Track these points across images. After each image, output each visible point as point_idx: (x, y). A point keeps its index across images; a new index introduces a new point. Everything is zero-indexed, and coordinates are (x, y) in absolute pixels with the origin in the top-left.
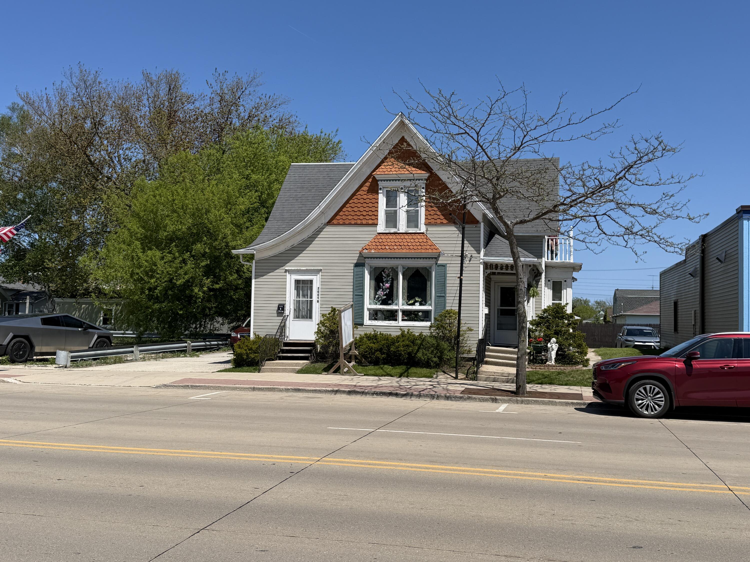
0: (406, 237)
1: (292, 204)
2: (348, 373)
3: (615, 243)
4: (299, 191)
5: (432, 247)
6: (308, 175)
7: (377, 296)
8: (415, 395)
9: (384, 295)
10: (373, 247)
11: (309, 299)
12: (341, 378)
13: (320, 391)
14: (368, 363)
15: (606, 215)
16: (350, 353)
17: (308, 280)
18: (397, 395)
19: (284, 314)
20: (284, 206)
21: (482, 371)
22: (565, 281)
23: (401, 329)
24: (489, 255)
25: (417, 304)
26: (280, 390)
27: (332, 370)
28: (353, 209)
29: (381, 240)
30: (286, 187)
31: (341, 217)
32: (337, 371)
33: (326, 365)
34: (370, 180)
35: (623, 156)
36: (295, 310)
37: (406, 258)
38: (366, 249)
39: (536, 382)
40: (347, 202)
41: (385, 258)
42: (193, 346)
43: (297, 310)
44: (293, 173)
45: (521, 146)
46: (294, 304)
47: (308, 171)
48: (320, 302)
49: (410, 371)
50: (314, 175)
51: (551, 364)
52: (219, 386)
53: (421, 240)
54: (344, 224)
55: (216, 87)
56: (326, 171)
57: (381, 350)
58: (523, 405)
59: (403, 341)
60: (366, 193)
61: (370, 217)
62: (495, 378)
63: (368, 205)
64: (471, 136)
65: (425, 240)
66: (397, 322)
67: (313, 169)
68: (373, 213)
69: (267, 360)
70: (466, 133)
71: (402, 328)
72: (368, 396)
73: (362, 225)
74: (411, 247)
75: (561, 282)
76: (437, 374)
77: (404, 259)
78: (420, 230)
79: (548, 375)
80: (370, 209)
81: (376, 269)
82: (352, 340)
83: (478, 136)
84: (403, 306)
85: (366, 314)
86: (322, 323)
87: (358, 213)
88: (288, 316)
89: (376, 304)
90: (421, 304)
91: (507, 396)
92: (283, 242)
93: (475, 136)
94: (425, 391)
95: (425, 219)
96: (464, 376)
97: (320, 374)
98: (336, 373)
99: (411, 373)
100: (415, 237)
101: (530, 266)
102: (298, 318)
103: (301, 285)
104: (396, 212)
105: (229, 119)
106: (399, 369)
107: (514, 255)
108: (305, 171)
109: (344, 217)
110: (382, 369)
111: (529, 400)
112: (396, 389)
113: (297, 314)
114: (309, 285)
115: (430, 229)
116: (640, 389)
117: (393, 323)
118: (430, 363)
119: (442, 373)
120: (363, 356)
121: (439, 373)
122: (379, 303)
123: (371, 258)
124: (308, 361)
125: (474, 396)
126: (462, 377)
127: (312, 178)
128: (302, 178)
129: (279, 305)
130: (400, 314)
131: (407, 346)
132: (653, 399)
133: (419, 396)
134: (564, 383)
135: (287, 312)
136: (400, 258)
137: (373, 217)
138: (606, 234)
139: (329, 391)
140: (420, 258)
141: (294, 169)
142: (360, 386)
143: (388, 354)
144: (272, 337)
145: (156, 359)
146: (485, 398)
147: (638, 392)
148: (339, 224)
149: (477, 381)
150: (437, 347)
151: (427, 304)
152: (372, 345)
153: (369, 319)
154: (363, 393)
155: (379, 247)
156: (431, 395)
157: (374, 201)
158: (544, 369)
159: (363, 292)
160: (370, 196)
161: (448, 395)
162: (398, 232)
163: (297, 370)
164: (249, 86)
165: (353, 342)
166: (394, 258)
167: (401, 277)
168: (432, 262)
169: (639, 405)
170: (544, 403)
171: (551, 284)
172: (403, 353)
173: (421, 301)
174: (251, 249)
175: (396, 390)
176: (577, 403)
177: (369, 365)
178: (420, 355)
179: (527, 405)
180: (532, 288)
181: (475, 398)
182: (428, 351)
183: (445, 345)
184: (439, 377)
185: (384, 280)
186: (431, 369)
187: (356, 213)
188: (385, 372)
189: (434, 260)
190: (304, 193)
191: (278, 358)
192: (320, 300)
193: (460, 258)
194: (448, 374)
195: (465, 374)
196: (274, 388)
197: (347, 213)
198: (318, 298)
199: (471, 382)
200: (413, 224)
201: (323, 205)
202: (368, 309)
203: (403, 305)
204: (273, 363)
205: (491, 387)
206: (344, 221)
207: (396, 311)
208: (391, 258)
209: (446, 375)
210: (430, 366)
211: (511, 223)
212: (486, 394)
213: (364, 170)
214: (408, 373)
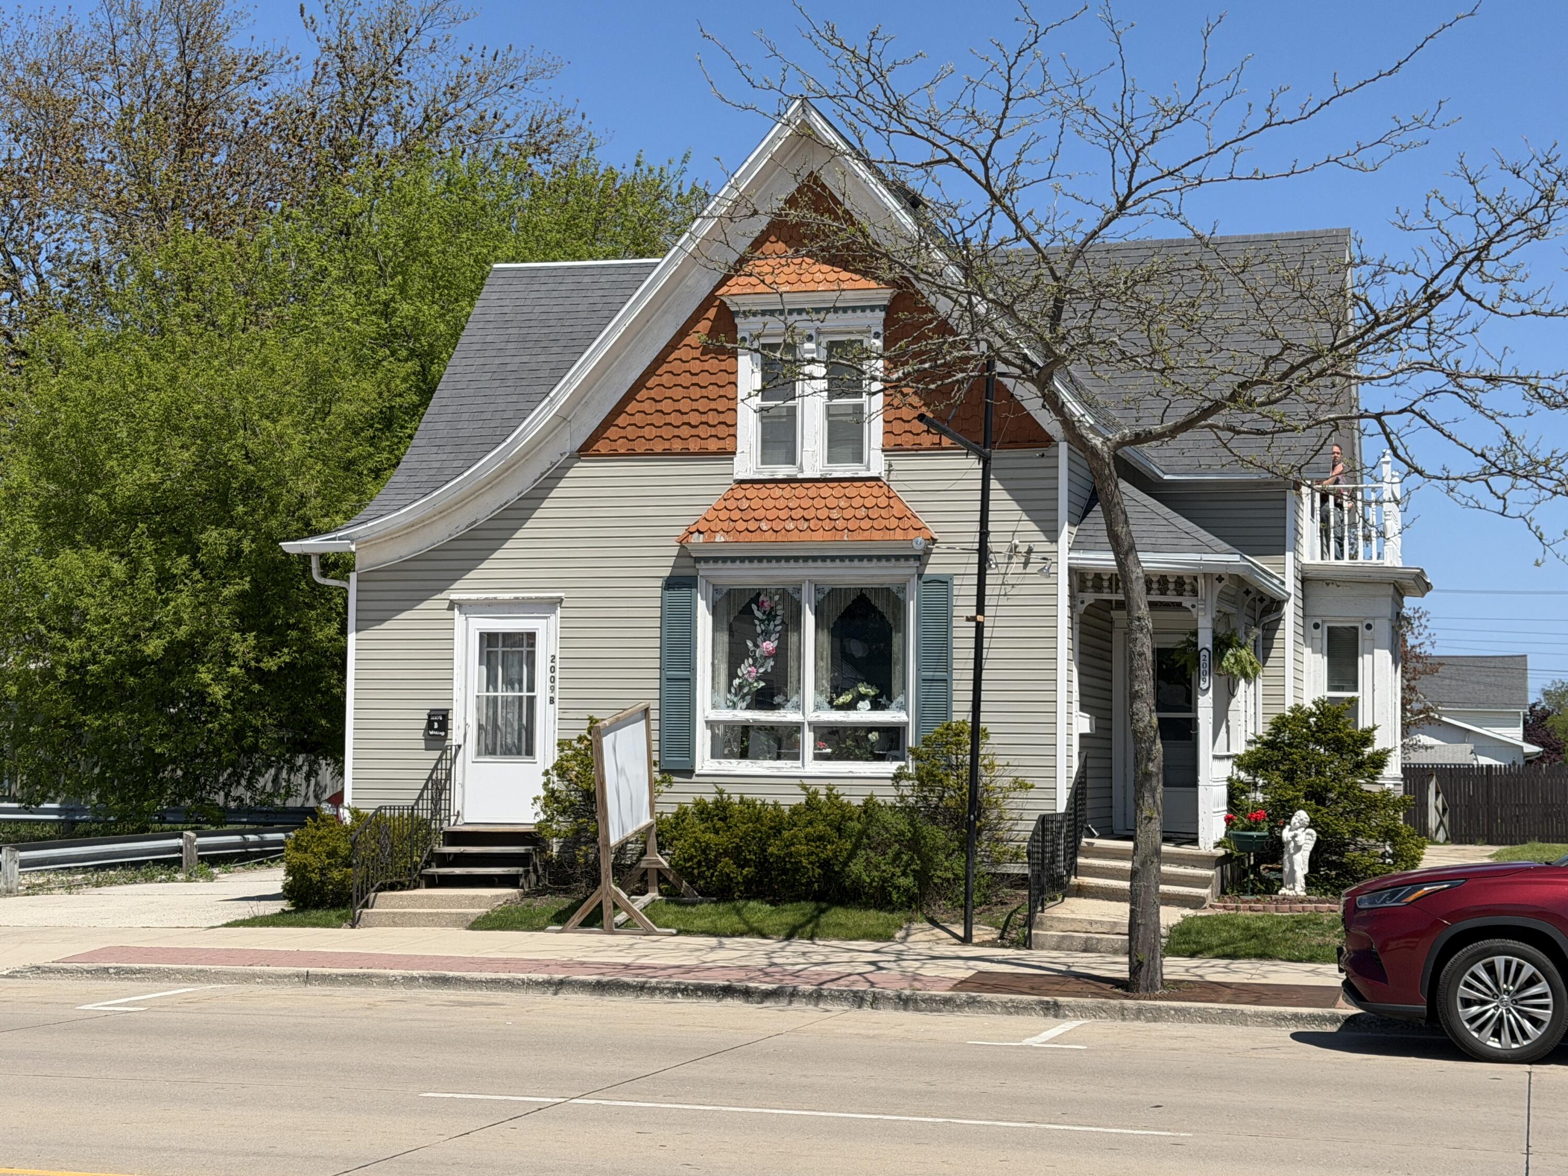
0: (825, 491)
1: (488, 392)
2: (627, 926)
3: (1471, 503)
4: (513, 352)
5: (906, 523)
6: (543, 302)
7: (736, 682)
8: (804, 996)
9: (758, 679)
10: (720, 525)
11: (525, 694)
12: (600, 941)
13: (510, 985)
14: (700, 894)
15: (1413, 411)
16: (643, 865)
17: (522, 634)
18: (747, 994)
19: (448, 743)
20: (464, 401)
21: (1053, 918)
22: (1369, 627)
23: (804, 787)
24: (1088, 546)
25: (865, 705)
26: (389, 982)
27: (577, 918)
28: (659, 406)
29: (745, 504)
30: (473, 339)
31: (622, 433)
32: (594, 920)
33: (565, 902)
34: (712, 313)
35: (1435, 224)
36: (480, 727)
37: (824, 559)
38: (700, 532)
39: (1216, 951)
40: (639, 384)
41: (760, 559)
42: (201, 848)
43: (489, 728)
44: (496, 296)
45: (1127, 197)
46: (478, 709)
47: (544, 288)
48: (557, 700)
49: (823, 919)
50: (560, 301)
51: (1291, 893)
52: (201, 971)
53: (869, 502)
54: (631, 454)
55: (325, 27)
56: (599, 286)
57: (736, 854)
58: (1139, 1024)
59: (810, 823)
60: (697, 353)
61: (713, 431)
62: (1088, 939)
63: (704, 392)
64: (965, 170)
65: (883, 502)
66: (798, 763)
67: (559, 280)
68: (722, 418)
69: (382, 888)
70: (951, 158)
71: (805, 781)
72: (657, 997)
73: (686, 454)
74: (840, 524)
75: (1356, 629)
76: (908, 929)
77: (819, 564)
78: (868, 469)
79: (1263, 929)
80: (713, 405)
81: (731, 594)
82: (646, 820)
83: (987, 170)
84: (818, 713)
85: (703, 739)
86: (561, 769)
87: (674, 419)
88: (460, 746)
89: (734, 706)
90: (876, 705)
91: (1095, 995)
92: (444, 512)
93: (980, 172)
94: (841, 982)
95: (885, 433)
96: (994, 934)
97: (542, 929)
98: (591, 925)
99: (828, 925)
100: (851, 491)
101: (1220, 579)
102: (493, 753)
103: (500, 650)
104: (792, 411)
105: (366, 129)
106: (791, 914)
107: (1118, 545)
108: (536, 287)
109: (631, 432)
110: (738, 912)
111: (1159, 1008)
112: (752, 975)
113: (489, 742)
114: (525, 649)
115: (900, 463)
116: (1473, 968)
117: (785, 767)
118: (890, 893)
119: (927, 925)
120: (680, 870)
121: (916, 925)
122: (744, 705)
123: (716, 560)
124: (514, 891)
125: (987, 996)
126: (987, 938)
127: (556, 309)
128: (525, 309)
129: (432, 713)
130: (808, 738)
131: (821, 838)
132: (1516, 1002)
133: (817, 996)
134: (1307, 954)
135: (455, 736)
136: (806, 559)
137: (722, 431)
138: (1421, 473)
139: (537, 983)
140: (870, 558)
141: (501, 281)
142: (642, 967)
143: (763, 864)
144: (401, 815)
145: (69, 888)
146: (1021, 1002)
147: (1467, 977)
148: (614, 455)
149: (1030, 948)
150: (915, 843)
151: (893, 705)
152: (709, 836)
153: (713, 756)
154: (641, 989)
155: (741, 526)
156: (855, 993)
157: (723, 378)
158: (1264, 909)
159: (692, 669)
160: (712, 364)
161: (907, 992)
162: (800, 476)
163: (473, 919)
164: (428, 23)
165: (649, 828)
166: (788, 559)
167: (809, 620)
168: (907, 570)
169: (1472, 1020)
170: (1206, 1017)
171: (1321, 636)
172: (805, 862)
173: (875, 697)
174: (340, 539)
175: (750, 979)
176: (1310, 1015)
177: (701, 902)
178: (856, 867)
179: (1152, 1024)
180: (1230, 651)
181: (990, 1003)
182: (885, 854)
183: (938, 835)
184: (910, 939)
185: (759, 630)
186: (892, 911)
187: (668, 419)
188: (746, 923)
189: (912, 562)
190: (525, 359)
191: (423, 883)
192: (557, 697)
193: (975, 558)
194: (944, 929)
195: (997, 928)
196: (369, 976)
197: (638, 419)
198: (553, 689)
199: (1010, 953)
200: (848, 450)
201: (562, 393)
202: (707, 722)
203: (817, 707)
204: (401, 897)
205: (1064, 968)
206: (630, 445)
207: (797, 728)
208: (778, 559)
209: (937, 930)
210: (890, 902)
211: (1104, 443)
212: (1032, 990)
213: (690, 282)
214: (817, 926)
